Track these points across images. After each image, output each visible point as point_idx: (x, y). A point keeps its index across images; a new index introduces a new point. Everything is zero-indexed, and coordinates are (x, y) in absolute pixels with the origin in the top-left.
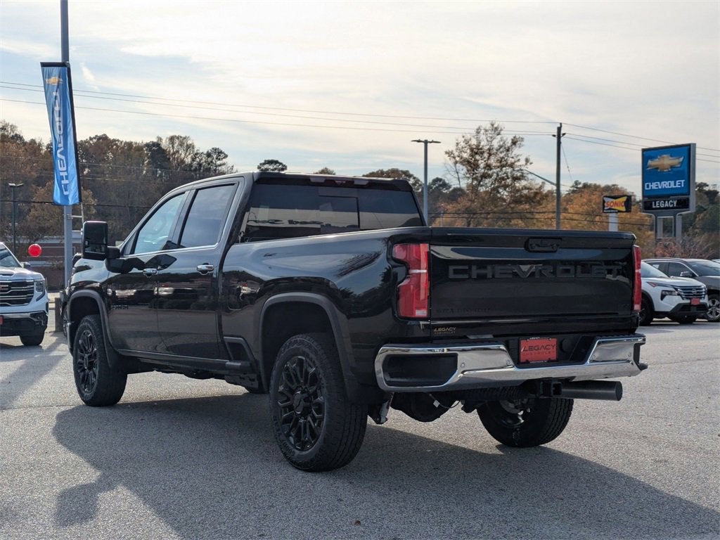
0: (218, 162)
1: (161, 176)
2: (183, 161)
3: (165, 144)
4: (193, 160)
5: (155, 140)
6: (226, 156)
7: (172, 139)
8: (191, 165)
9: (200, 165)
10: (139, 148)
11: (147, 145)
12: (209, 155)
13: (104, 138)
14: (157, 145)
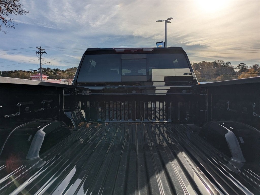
0: (229, 65)
1: (216, 68)
2: (221, 65)
3: (217, 62)
4: (223, 64)
5: (215, 61)
6: (231, 63)
7: (219, 61)
8: (223, 66)
9: (225, 65)
10: (211, 63)
11: (213, 62)
12: (227, 63)
13: (204, 62)
14: (215, 62)
